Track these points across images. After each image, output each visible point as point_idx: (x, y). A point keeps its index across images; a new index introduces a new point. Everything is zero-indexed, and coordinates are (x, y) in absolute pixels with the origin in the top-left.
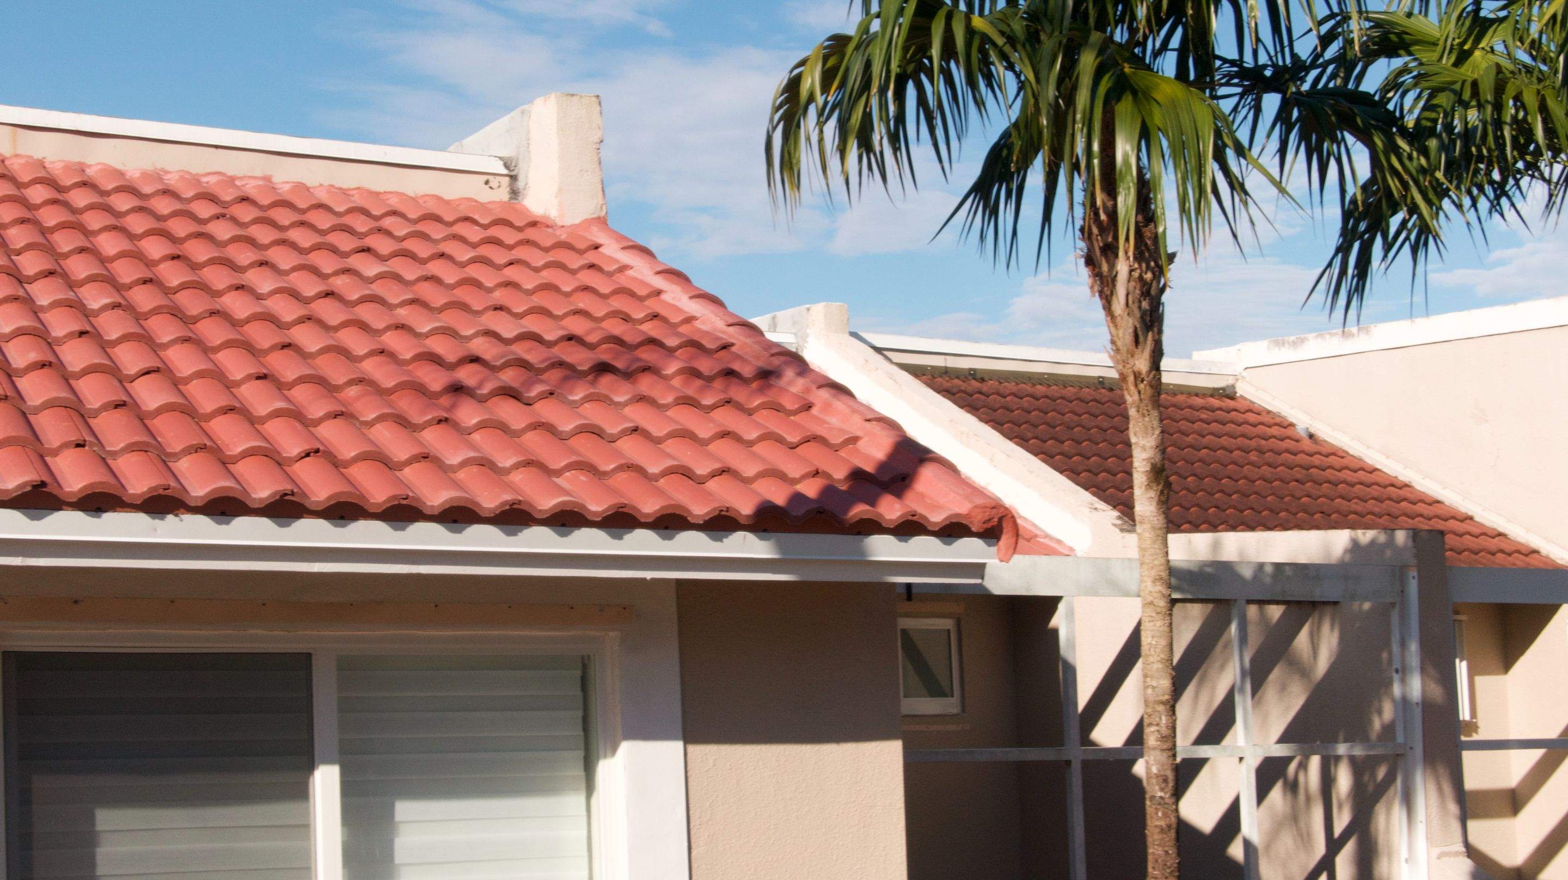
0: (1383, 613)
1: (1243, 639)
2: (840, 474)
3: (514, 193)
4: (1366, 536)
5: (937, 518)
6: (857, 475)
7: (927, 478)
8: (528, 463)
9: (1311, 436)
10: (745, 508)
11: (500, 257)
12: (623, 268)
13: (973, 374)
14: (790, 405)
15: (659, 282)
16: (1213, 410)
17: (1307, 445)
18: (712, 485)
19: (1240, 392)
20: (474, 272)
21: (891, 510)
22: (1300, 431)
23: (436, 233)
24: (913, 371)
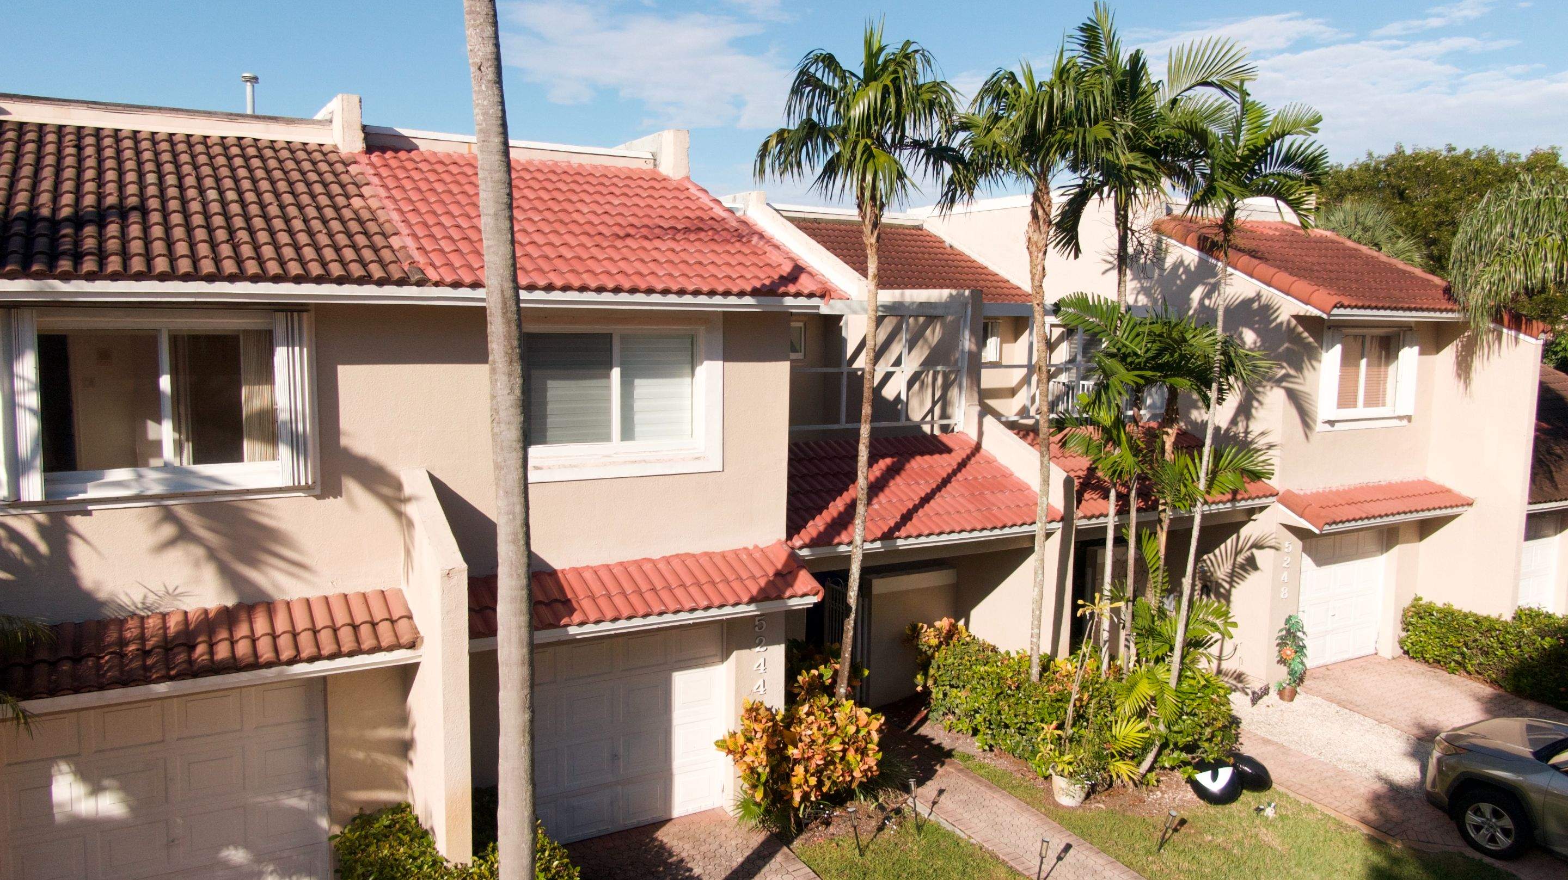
0: (957, 321)
1: (907, 330)
2: (776, 277)
3: (655, 165)
4: (954, 292)
5: (806, 291)
6: (782, 277)
7: (804, 278)
8: (683, 275)
9: (951, 247)
10: (749, 289)
11: (656, 195)
12: (698, 198)
13: (815, 220)
14: (760, 253)
15: (712, 204)
16: (912, 235)
17: (949, 250)
18: (737, 281)
19: (925, 227)
20: (650, 201)
21: (792, 289)
22: (947, 245)
23: (633, 184)
24: (791, 220)
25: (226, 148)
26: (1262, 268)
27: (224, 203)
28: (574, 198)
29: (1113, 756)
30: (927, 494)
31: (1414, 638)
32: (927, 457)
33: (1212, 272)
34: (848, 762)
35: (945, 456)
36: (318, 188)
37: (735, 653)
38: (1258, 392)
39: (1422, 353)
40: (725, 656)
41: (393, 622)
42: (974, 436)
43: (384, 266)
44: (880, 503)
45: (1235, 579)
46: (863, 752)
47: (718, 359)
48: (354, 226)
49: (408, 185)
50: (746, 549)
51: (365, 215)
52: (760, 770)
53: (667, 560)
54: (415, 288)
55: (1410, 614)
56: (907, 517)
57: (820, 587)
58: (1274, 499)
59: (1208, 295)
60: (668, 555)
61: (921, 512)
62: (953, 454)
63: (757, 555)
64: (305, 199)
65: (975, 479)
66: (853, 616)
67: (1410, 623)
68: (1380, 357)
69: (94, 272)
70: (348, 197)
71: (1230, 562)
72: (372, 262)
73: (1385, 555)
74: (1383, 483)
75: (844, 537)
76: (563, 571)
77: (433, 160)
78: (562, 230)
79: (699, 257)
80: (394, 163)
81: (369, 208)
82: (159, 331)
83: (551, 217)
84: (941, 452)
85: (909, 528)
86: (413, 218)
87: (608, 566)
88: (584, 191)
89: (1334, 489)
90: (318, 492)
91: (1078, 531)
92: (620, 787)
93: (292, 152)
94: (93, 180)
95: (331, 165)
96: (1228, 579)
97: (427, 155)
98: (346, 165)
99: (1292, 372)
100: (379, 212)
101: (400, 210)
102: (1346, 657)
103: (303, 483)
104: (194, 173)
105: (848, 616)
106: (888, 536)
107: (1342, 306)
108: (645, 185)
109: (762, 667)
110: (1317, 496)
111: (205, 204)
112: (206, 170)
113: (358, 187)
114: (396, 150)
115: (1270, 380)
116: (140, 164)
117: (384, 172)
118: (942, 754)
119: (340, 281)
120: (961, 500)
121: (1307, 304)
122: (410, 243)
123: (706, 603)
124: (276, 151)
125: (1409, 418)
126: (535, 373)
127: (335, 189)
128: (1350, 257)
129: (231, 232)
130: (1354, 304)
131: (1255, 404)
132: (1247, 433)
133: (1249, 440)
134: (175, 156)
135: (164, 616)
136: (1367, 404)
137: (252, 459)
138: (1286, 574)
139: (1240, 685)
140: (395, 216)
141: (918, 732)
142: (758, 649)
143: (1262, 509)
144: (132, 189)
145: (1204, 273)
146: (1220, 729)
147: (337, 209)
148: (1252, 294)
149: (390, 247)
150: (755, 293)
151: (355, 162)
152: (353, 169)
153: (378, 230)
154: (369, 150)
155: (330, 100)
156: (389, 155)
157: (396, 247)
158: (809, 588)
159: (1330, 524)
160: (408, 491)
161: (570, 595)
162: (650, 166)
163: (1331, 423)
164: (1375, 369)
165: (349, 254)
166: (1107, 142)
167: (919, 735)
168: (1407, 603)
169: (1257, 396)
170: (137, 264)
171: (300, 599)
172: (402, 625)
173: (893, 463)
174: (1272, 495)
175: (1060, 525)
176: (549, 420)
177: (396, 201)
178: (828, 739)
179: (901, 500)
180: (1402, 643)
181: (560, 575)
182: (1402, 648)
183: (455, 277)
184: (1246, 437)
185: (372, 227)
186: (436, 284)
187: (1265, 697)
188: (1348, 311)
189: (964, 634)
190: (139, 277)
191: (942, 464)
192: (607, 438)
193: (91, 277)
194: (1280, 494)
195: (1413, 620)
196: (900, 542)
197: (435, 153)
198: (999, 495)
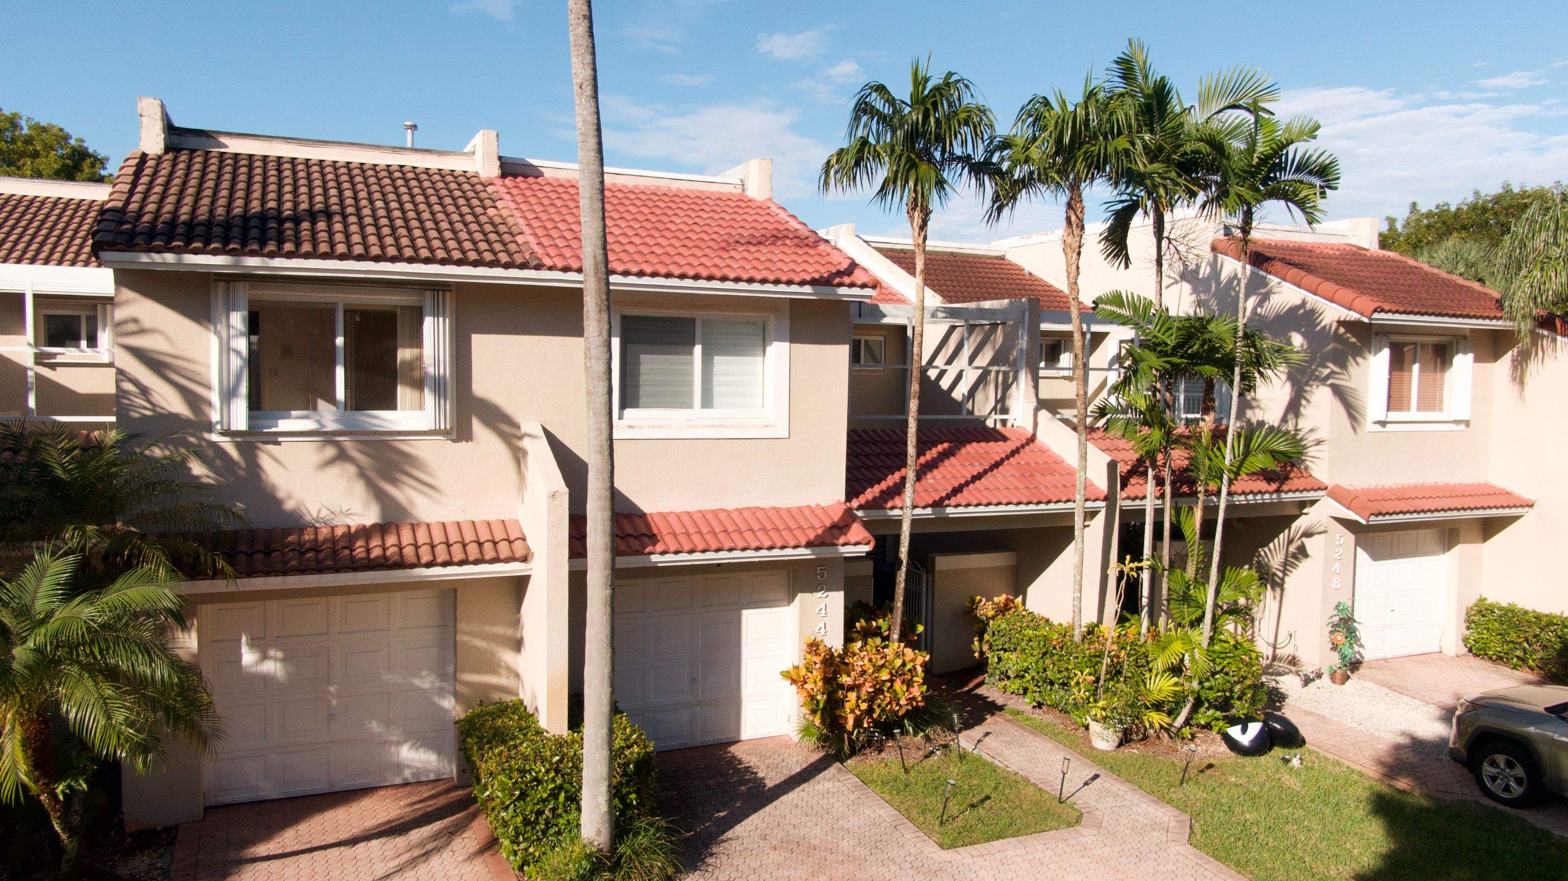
2: (834, 271)
3: (743, 190)
4: (1013, 300)
5: (859, 283)
6: (838, 272)
7: (857, 273)
9: (1030, 274)
10: (808, 280)
11: (741, 211)
12: (777, 214)
13: (902, 251)
14: (824, 254)
15: (788, 219)
17: (1028, 277)
18: (800, 274)
19: (1007, 257)
20: (734, 216)
21: (847, 280)
22: (1026, 272)
23: (722, 204)
24: (879, 250)
25: (390, 173)
26: (1309, 279)
27: (389, 211)
28: (670, 213)
29: (1147, 708)
30: (979, 473)
31: (1477, 636)
32: (983, 444)
33: (1264, 283)
34: (895, 691)
35: (1000, 443)
36: (461, 201)
37: (800, 596)
38: (1306, 391)
39: (1477, 360)
40: (791, 599)
41: (510, 542)
42: (1030, 430)
43: (510, 254)
44: (934, 478)
45: (1288, 568)
46: (909, 684)
47: (785, 341)
48: (488, 228)
49: (533, 200)
50: (809, 507)
51: (497, 220)
52: (819, 697)
53: (740, 511)
54: (533, 271)
55: (1473, 613)
56: (957, 491)
57: (872, 538)
58: (1323, 493)
59: (1260, 304)
60: (740, 507)
61: (971, 486)
62: (1008, 442)
63: (818, 512)
64: (451, 209)
65: (1028, 464)
66: (904, 569)
67: (1473, 622)
68: (1436, 363)
69: (292, 252)
70: (485, 208)
71: (1283, 552)
72: (500, 251)
73: (1447, 554)
74: (1440, 484)
75: (897, 501)
76: (651, 514)
77: (555, 184)
78: (657, 234)
79: (769, 256)
80: (523, 185)
81: (501, 216)
82: (337, 304)
83: (648, 226)
84: (996, 440)
85: (959, 498)
86: (535, 224)
87: (689, 513)
88: (679, 208)
89: (1387, 487)
90: (454, 436)
91: (1121, 510)
92: (698, 708)
93: (443, 177)
94: (290, 192)
95: (473, 186)
96: (1282, 568)
97: (550, 181)
98: (485, 186)
99: (1336, 369)
100: (509, 219)
101: (525, 218)
102: (1407, 652)
103: (443, 427)
104: (366, 190)
105: (899, 569)
106: (938, 504)
107: (1382, 311)
108: (732, 204)
109: (823, 612)
110: (1368, 491)
111: (374, 211)
112: (375, 188)
113: (494, 201)
114: (526, 177)
115: (1317, 378)
116: (325, 183)
117: (515, 191)
118: (994, 708)
119: (475, 264)
120: (1011, 479)
121: (1350, 309)
122: (532, 240)
123: (769, 544)
124: (430, 176)
125: (1467, 423)
126: (630, 347)
127: (475, 202)
128: (1408, 273)
129: (394, 229)
130: (1394, 309)
131: (1304, 402)
132: (1297, 430)
133: (1298, 437)
134: (352, 178)
135: (333, 528)
136: (1419, 409)
137: (404, 409)
138: (1337, 565)
139: (1293, 669)
140: (522, 222)
141: (976, 692)
142: (819, 594)
143: (1313, 502)
144: (319, 199)
145: (1257, 286)
146: (1249, 687)
147: (476, 216)
148: (1299, 302)
149: (516, 242)
150: (813, 282)
151: (492, 184)
152: (490, 189)
153: (507, 230)
154: (504, 175)
155: (473, 136)
156: (520, 179)
157: (520, 242)
158: (862, 537)
159: (1377, 515)
160: (524, 429)
161: (655, 531)
162: (739, 190)
163: (1383, 423)
164: (1430, 375)
165: (483, 246)
166: (1126, 152)
167: (976, 694)
168: (1471, 601)
169: (1305, 394)
170: (324, 248)
171: (437, 522)
172: (518, 545)
173: (949, 447)
174: (1319, 489)
175: (1104, 504)
176: (641, 389)
177: (523, 212)
178: (879, 669)
179: (955, 477)
180: (1465, 640)
181: (649, 518)
182: (1466, 646)
183: (565, 263)
184: (1296, 435)
185: (502, 229)
186: (550, 269)
187: (1317, 681)
188: (1390, 316)
189: (1021, 608)
190: (325, 256)
191: (997, 450)
192: (690, 405)
193: (290, 255)
194: (1329, 488)
195: (1476, 618)
196: (949, 510)
197: (558, 180)
198: (1049, 477)
